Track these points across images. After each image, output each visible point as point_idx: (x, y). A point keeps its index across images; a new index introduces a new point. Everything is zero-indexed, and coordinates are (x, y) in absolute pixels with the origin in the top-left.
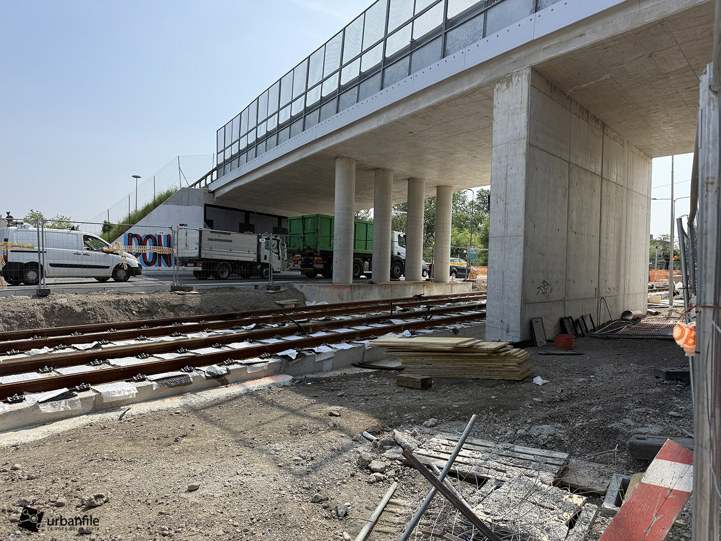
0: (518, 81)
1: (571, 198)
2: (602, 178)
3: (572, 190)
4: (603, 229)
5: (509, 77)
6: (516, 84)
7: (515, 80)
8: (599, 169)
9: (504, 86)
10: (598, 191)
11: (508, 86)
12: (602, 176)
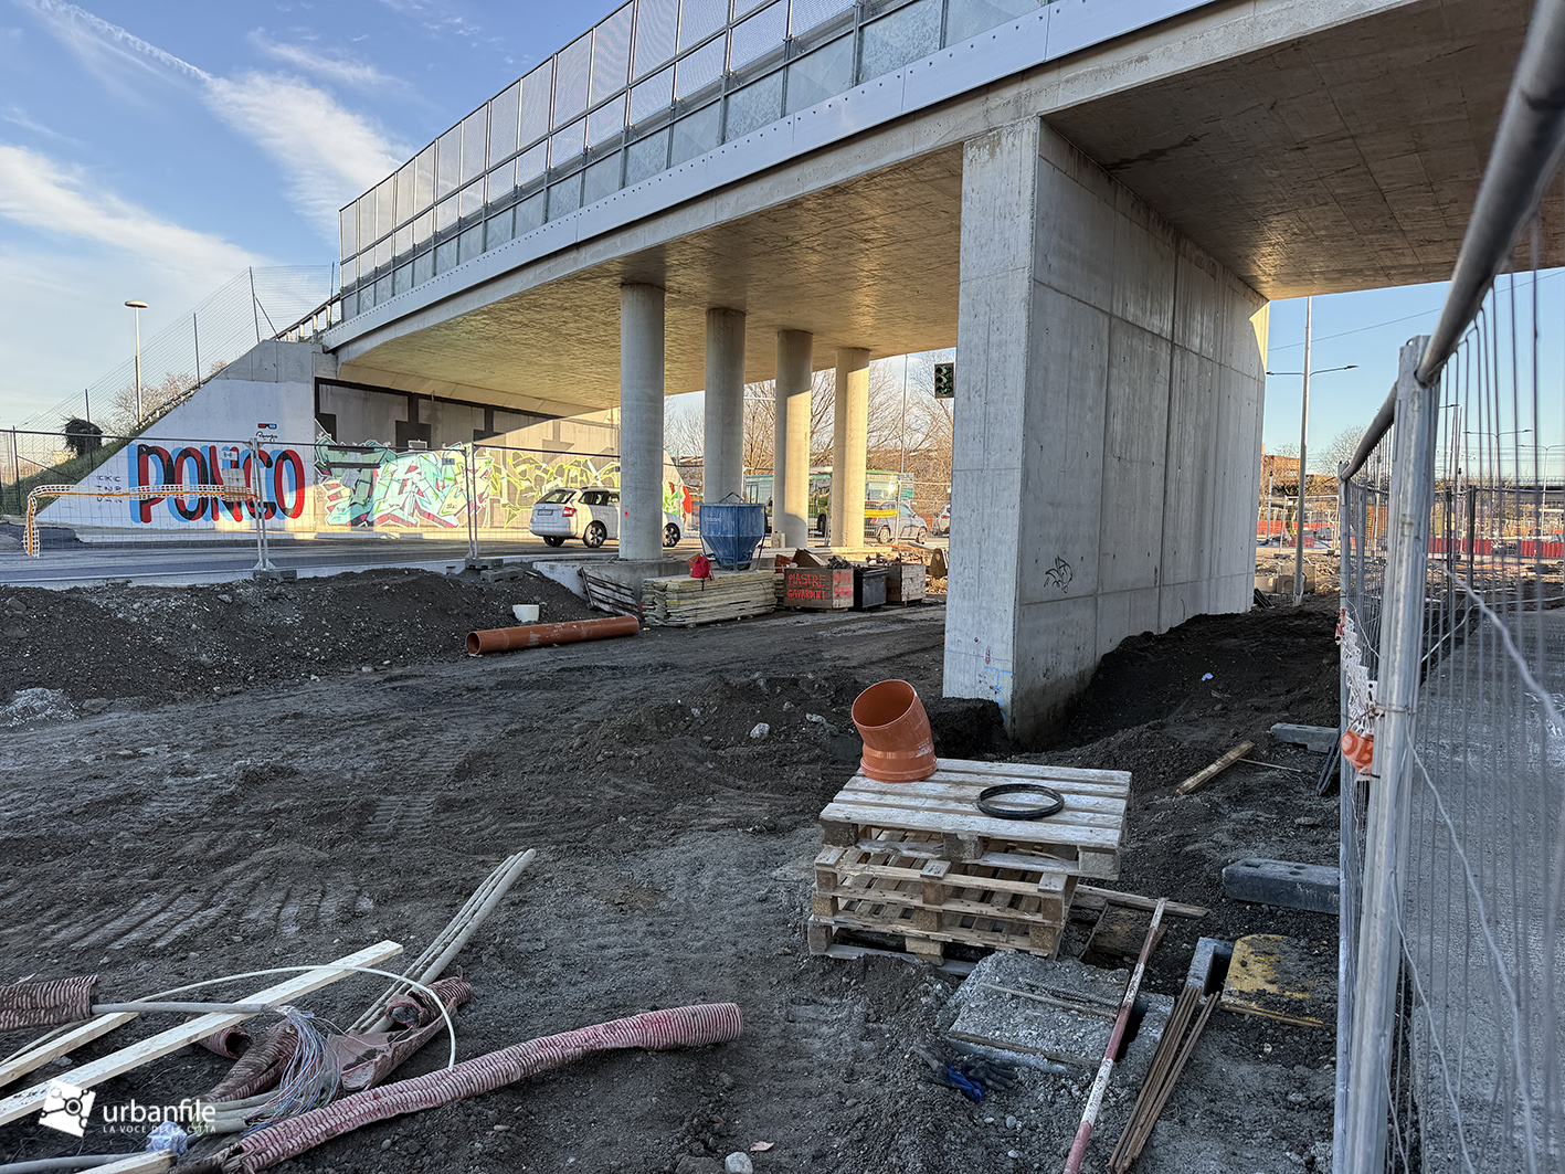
0: (1013, 145)
1: (1112, 388)
2: (1173, 345)
3: (1114, 371)
4: (1173, 450)
5: (994, 135)
6: (1009, 152)
7: (1006, 142)
8: (1167, 327)
9: (985, 154)
10: (1165, 373)
11: (992, 154)
12: (1172, 342)
